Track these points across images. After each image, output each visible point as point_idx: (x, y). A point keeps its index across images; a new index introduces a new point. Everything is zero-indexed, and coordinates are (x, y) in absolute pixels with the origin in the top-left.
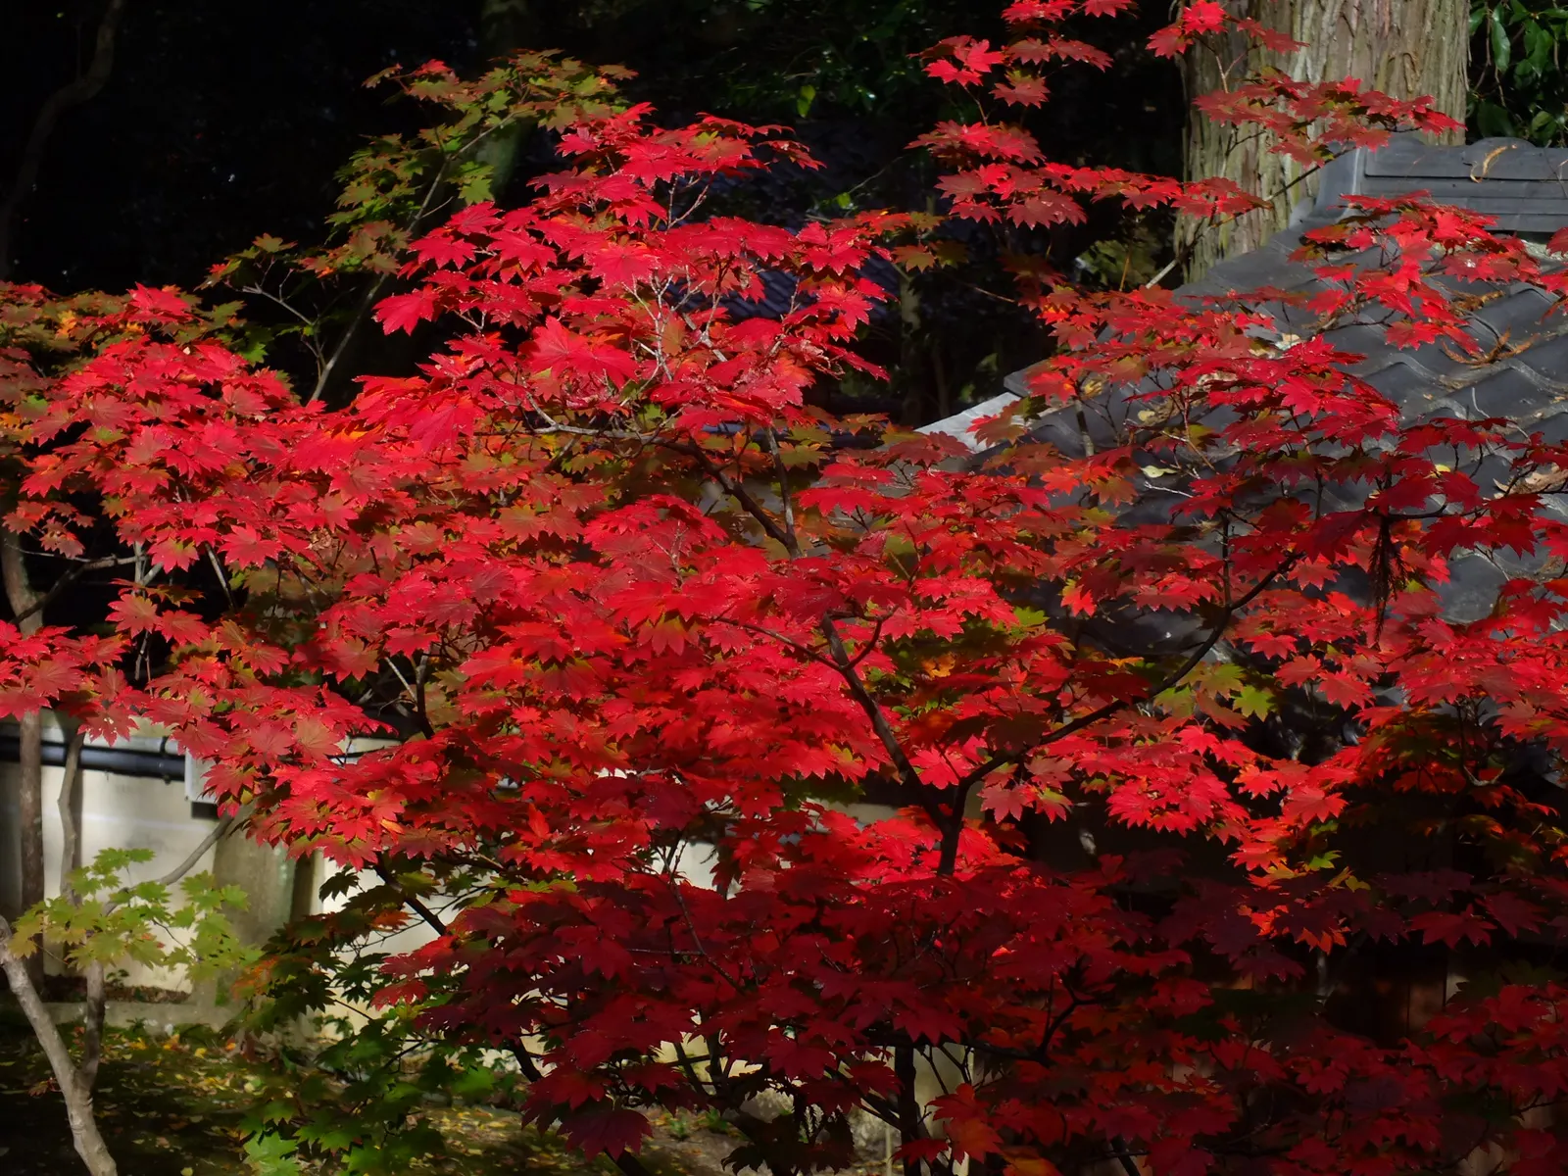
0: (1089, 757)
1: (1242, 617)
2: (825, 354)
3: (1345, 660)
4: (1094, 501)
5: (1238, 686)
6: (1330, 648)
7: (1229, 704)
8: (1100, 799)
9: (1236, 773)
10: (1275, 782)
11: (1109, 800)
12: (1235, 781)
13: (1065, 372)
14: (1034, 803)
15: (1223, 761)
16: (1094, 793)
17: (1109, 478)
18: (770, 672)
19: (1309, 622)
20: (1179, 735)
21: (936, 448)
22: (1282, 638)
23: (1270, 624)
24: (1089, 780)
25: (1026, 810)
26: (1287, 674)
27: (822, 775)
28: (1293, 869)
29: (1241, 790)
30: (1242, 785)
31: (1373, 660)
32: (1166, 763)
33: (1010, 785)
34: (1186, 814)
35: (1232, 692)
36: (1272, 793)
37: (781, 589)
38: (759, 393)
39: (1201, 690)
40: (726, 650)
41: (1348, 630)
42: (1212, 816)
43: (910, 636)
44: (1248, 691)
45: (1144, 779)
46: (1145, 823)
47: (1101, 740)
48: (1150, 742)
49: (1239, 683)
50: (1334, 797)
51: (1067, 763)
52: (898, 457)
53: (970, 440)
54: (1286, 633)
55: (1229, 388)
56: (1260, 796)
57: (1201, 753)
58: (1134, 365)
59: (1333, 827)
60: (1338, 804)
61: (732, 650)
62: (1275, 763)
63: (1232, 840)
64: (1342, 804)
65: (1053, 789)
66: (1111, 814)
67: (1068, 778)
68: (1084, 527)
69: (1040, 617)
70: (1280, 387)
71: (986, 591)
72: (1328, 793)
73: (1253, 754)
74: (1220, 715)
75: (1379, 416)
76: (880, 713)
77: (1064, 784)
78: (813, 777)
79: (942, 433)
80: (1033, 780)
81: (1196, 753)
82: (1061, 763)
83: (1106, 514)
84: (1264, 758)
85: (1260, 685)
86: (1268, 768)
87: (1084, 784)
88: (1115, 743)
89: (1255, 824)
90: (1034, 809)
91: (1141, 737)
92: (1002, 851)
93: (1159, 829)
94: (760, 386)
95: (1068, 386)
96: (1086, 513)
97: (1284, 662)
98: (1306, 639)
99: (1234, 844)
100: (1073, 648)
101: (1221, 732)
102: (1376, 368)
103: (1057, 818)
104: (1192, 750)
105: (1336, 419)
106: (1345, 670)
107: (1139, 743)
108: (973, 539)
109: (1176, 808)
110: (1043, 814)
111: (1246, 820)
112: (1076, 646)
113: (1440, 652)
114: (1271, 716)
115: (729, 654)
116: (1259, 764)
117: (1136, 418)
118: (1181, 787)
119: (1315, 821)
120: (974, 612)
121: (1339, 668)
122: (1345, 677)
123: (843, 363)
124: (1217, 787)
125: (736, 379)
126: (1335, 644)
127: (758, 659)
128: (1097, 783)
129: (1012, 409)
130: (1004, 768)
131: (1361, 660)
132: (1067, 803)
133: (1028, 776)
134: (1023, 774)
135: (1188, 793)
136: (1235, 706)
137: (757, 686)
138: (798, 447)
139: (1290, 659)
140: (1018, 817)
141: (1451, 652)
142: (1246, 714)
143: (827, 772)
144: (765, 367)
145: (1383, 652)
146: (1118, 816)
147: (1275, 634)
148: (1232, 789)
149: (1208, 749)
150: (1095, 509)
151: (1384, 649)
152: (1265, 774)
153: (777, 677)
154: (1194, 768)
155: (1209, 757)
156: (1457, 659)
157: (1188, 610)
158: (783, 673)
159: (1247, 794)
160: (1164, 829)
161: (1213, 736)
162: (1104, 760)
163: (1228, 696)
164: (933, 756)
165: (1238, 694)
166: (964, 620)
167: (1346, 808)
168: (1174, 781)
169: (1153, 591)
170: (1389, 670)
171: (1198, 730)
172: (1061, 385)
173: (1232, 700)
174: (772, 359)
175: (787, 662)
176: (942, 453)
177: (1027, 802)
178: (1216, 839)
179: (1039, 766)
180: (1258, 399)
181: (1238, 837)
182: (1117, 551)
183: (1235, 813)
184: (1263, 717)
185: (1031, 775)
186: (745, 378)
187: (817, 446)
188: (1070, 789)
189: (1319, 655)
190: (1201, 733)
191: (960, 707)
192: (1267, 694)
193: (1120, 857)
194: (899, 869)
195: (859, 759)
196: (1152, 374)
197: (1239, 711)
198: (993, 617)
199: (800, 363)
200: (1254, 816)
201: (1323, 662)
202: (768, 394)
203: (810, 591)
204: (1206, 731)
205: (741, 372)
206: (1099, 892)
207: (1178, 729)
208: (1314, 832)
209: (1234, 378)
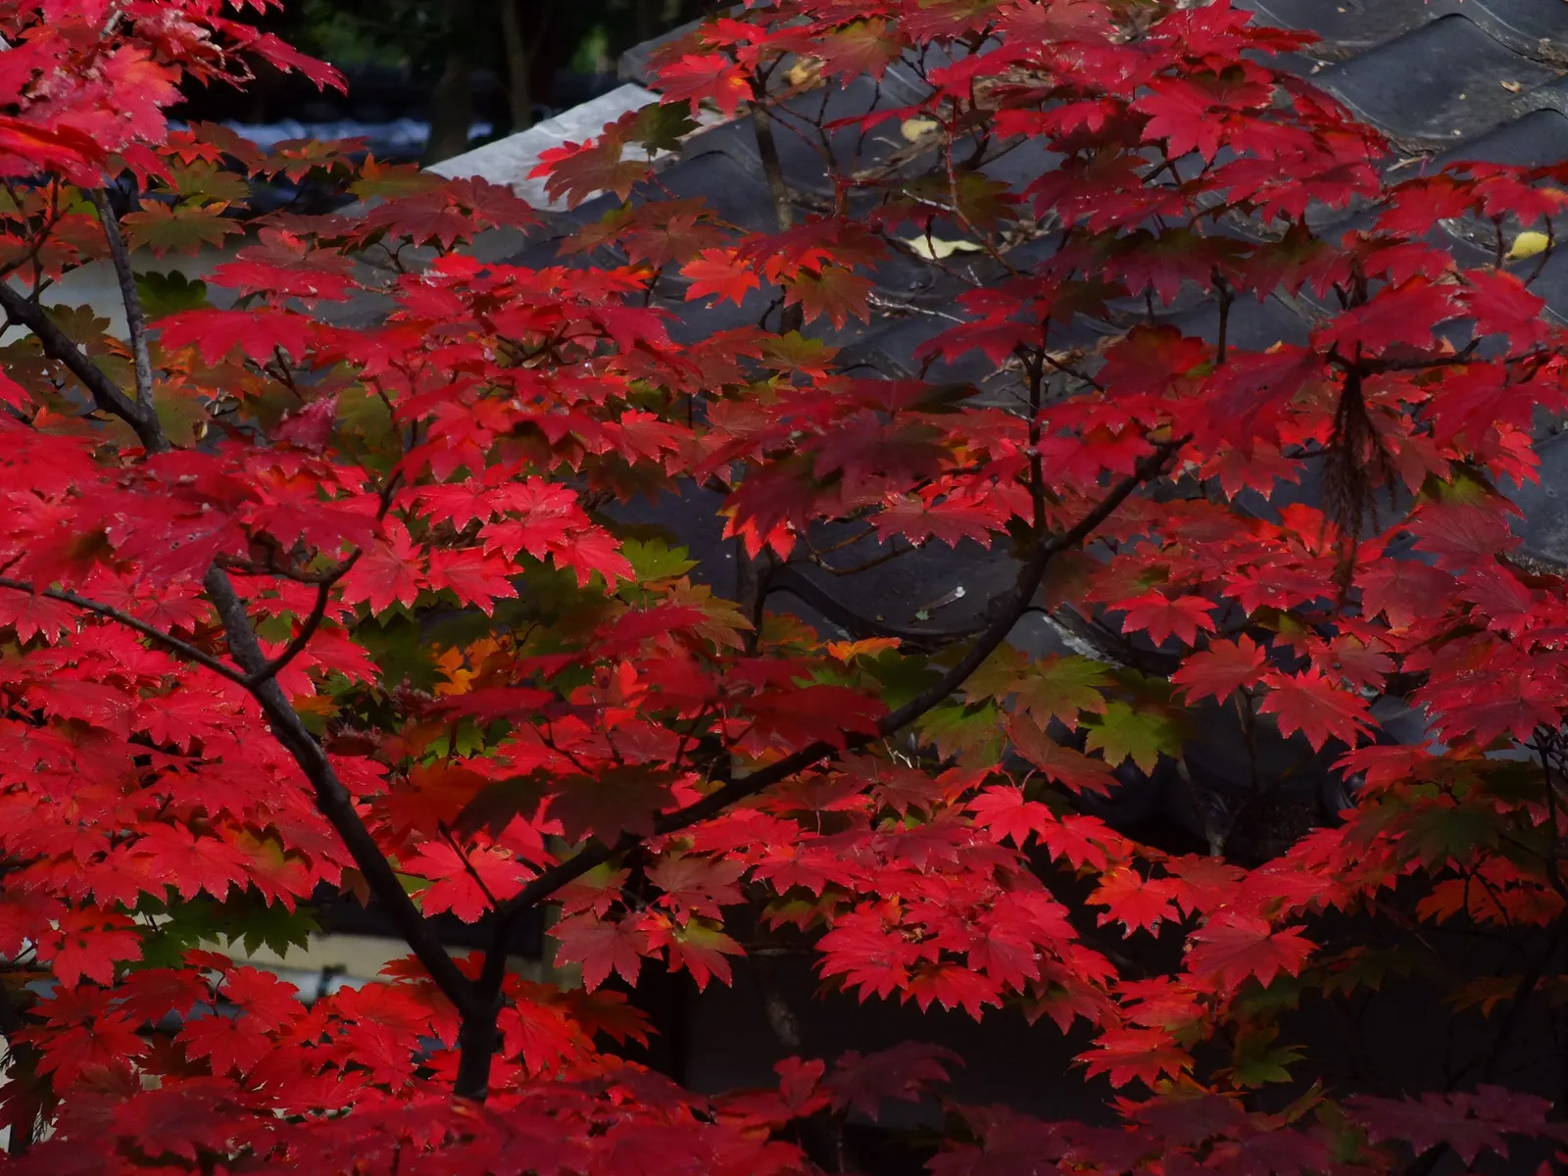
0: (778, 854)
1: (1107, 558)
2: (214, 39)
3: (1317, 647)
4: (793, 320)
5: (1095, 702)
6: (1286, 625)
7: (1077, 740)
8: (804, 943)
9: (1092, 882)
10: (1173, 902)
11: (824, 944)
12: (1092, 900)
13: (731, 50)
14: (665, 950)
15: (1063, 860)
16: (790, 927)
17: (823, 271)
18: (116, 681)
19: (1241, 569)
20: (973, 806)
21: (465, 211)
22: (1185, 602)
23: (1160, 573)
24: (781, 902)
25: (647, 963)
26: (1197, 678)
27: (222, 894)
28: (1206, 1085)
29: (1102, 920)
30: (1105, 909)
31: (1375, 645)
32: (942, 867)
33: (615, 913)
34: (983, 972)
35: (1084, 716)
36: (1166, 924)
37: (120, 516)
38: (74, 120)
39: (1018, 711)
40: (24, 636)
41: (1322, 587)
42: (1036, 975)
43: (407, 604)
44: (1116, 714)
45: (895, 900)
46: (897, 991)
47: (806, 819)
48: (909, 824)
49: (1098, 697)
50: (1288, 935)
51: (734, 866)
52: (389, 227)
53: (536, 194)
54: (1196, 591)
55: (1038, 102)
56: (1141, 931)
57: (1019, 842)
58: (871, 40)
59: (1292, 1000)
60: (1296, 949)
61: (39, 636)
62: (1174, 863)
63: (1081, 1024)
64: (1305, 948)
65: (704, 922)
66: (826, 973)
67: (734, 898)
68: (773, 372)
69: (678, 560)
70: (1139, 100)
71: (565, 510)
72: (1276, 928)
73: (1128, 844)
74: (1060, 765)
75: (1344, 157)
76: (330, 769)
77: (725, 910)
78: (204, 896)
79: (478, 181)
80: (664, 902)
81: (1008, 842)
82: (721, 867)
83: (817, 346)
84: (1152, 853)
85: (1141, 700)
86: (1158, 873)
87: (769, 910)
88: (836, 825)
89: (1130, 990)
90: (665, 964)
91: (890, 812)
92: (601, 1050)
93: (925, 1005)
94: (77, 106)
95: (737, 82)
96: (775, 342)
97: (1190, 652)
98: (1233, 606)
99: (1086, 1032)
100: (747, 624)
101: (1062, 799)
102: (1404, 26)
103: (713, 980)
104: (997, 836)
105: (1255, 166)
106: (1316, 668)
107: (887, 823)
108: (511, 412)
109: (962, 960)
110: (684, 974)
111: (1110, 982)
112: (757, 621)
113: (1504, 635)
114: (1165, 765)
115: (31, 643)
116: (1140, 865)
117: (897, 134)
118: (973, 916)
119: (1250, 984)
120: (539, 554)
121: (1305, 664)
122: (1314, 681)
123: (253, 57)
124: (1048, 913)
125: (25, 89)
126: (1292, 614)
127: (93, 654)
128: (797, 910)
129: (626, 127)
130: (599, 877)
131: (1349, 646)
132: (733, 947)
133: (652, 895)
134: (640, 892)
135: (986, 929)
136: (1090, 745)
137: (88, 712)
138: (181, 211)
139: (1201, 646)
140: (631, 979)
141: (1526, 633)
142: (1113, 760)
143: (232, 887)
144: (89, 64)
145: (1394, 630)
146: (841, 977)
147: (1172, 594)
148: (1082, 918)
149: (1034, 835)
150: (793, 336)
151: (1398, 626)
152: (1153, 886)
153: (131, 693)
154: (1001, 876)
155: (1035, 849)
156: (1539, 649)
157: (987, 543)
158: (145, 682)
159: (1115, 928)
160: (936, 1005)
161: (1043, 810)
162: (814, 861)
163: (1074, 724)
164: (443, 857)
165: (1094, 719)
166: (518, 570)
167: (1314, 956)
168: (958, 901)
169: (913, 506)
170: (1406, 667)
171: (1010, 797)
172: (723, 77)
173: (1082, 734)
174: (101, 48)
175: (153, 660)
176: (477, 220)
177: (651, 947)
178: (1047, 1023)
179: (673, 877)
180: (1094, 124)
181: (1094, 1016)
182: (807, 435)
183: (1089, 966)
184: (1147, 765)
185: (660, 892)
186: (45, 87)
187: (218, 207)
188: (738, 920)
189: (1261, 636)
190: (1018, 800)
191: (511, 750)
192: (1154, 720)
193: (820, 1063)
194: (385, 1088)
195: (296, 861)
196: (912, 56)
197: (1098, 753)
198: (576, 563)
199: (161, 57)
200: (1127, 975)
201: (1269, 651)
202: (94, 123)
203: (181, 520)
204: (1027, 796)
205: (38, 74)
206: (775, 1136)
207: (967, 796)
208: (1249, 1007)
209: (1051, 82)
